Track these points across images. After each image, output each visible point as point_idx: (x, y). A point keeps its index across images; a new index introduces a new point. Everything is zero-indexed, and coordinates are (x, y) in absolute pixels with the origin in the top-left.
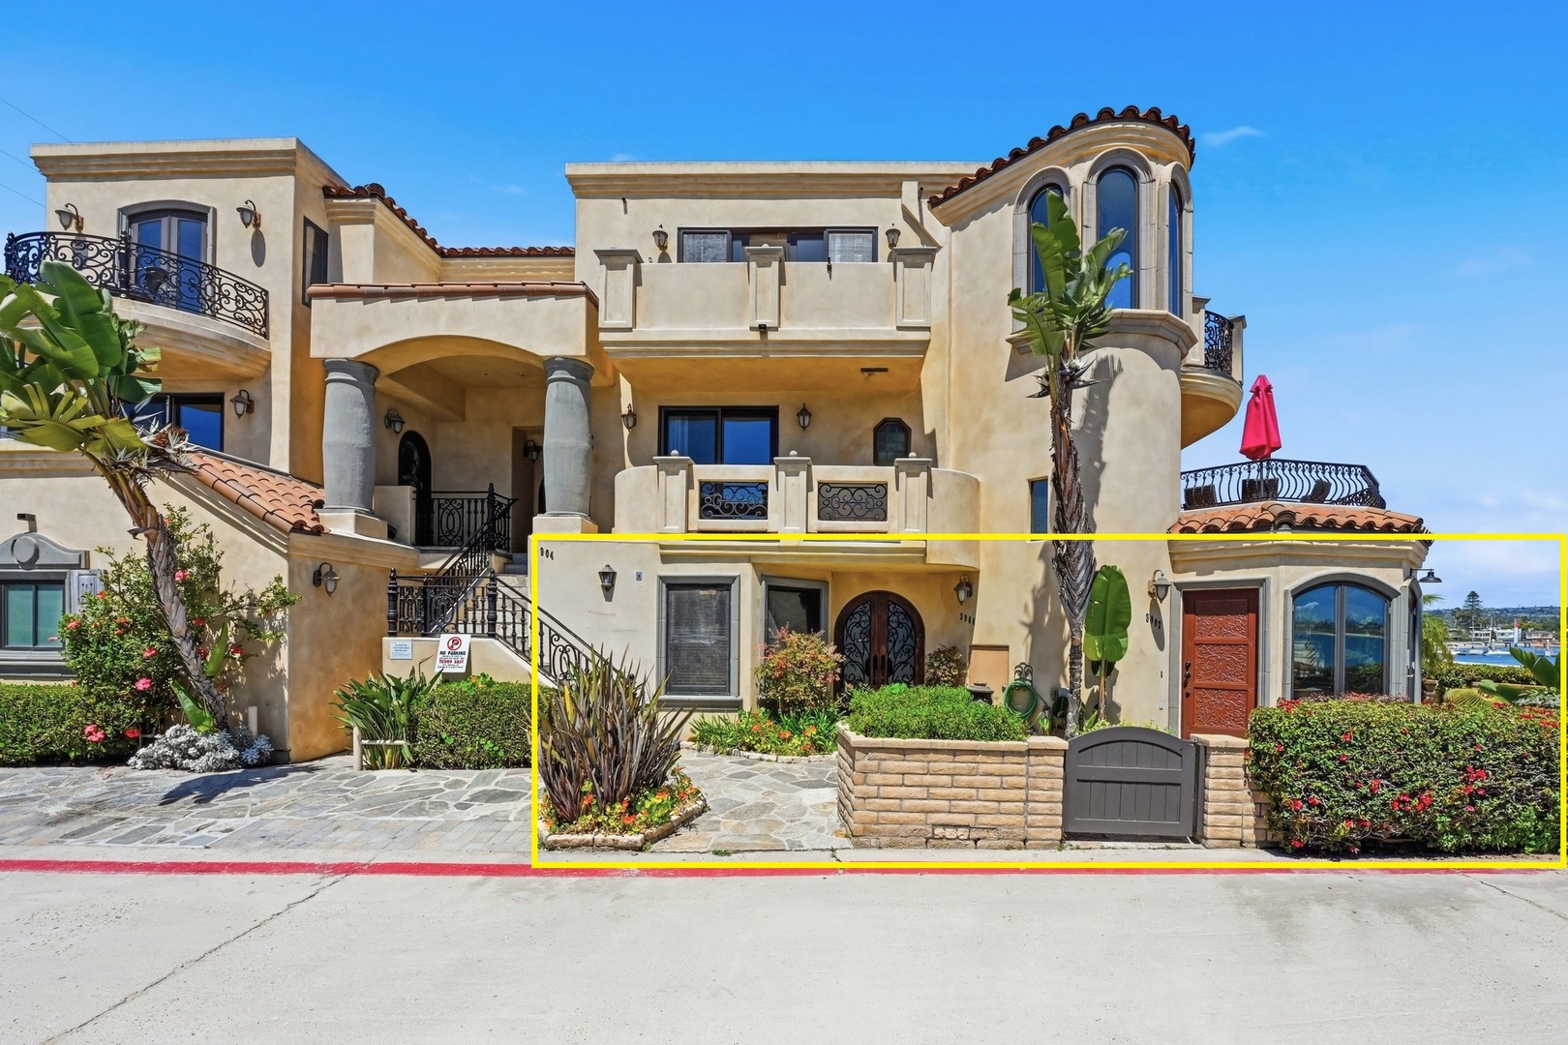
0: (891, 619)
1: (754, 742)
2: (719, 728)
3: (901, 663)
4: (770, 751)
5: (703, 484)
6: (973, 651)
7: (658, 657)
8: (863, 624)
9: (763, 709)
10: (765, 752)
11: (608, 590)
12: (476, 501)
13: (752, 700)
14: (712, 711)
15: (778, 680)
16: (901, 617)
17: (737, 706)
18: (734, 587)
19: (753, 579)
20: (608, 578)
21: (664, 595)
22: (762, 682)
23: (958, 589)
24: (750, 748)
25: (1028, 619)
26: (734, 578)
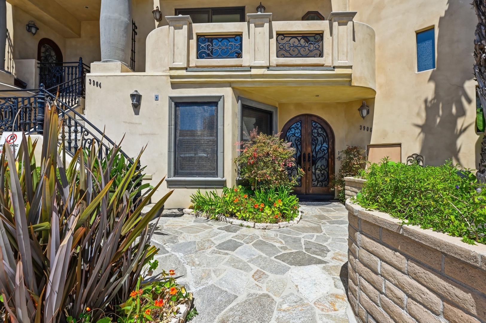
0: (313, 131)
1: (235, 211)
2: (210, 201)
3: (320, 158)
4: (248, 218)
5: (199, 36)
6: (371, 149)
7: (169, 151)
8: (296, 135)
9: (240, 187)
10: (244, 219)
11: (136, 107)
12: (72, 68)
13: (233, 180)
14: (206, 188)
15: (252, 165)
16: (320, 130)
17: (222, 184)
18: (220, 104)
19: (233, 98)
20: (136, 99)
21: (173, 109)
22: (239, 167)
23: (360, 110)
24: (232, 215)
25: (421, 121)
26: (220, 97)
